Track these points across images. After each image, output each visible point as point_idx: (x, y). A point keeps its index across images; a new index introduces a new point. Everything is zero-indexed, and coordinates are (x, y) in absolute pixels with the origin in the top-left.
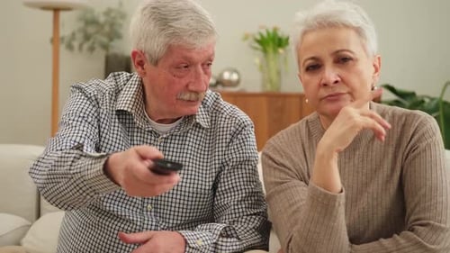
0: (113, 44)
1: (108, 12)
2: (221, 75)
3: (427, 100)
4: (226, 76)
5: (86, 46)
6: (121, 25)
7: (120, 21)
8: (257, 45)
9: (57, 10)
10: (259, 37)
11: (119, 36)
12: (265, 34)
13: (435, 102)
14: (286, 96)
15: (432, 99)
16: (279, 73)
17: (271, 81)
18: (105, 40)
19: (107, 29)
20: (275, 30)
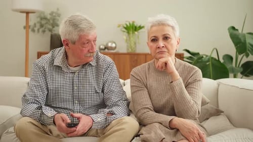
0: (54, 29)
1: (51, 14)
2: (107, 44)
3: (204, 56)
4: (110, 45)
5: (41, 30)
6: (58, 20)
7: (57, 18)
8: (124, 30)
9: (28, 13)
10: (125, 26)
11: (58, 25)
12: (128, 25)
13: (208, 57)
14: (138, 54)
15: (207, 56)
16: (135, 44)
17: (131, 48)
18: (50, 27)
19: (51, 22)
20: (133, 22)
